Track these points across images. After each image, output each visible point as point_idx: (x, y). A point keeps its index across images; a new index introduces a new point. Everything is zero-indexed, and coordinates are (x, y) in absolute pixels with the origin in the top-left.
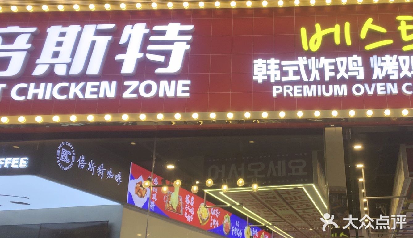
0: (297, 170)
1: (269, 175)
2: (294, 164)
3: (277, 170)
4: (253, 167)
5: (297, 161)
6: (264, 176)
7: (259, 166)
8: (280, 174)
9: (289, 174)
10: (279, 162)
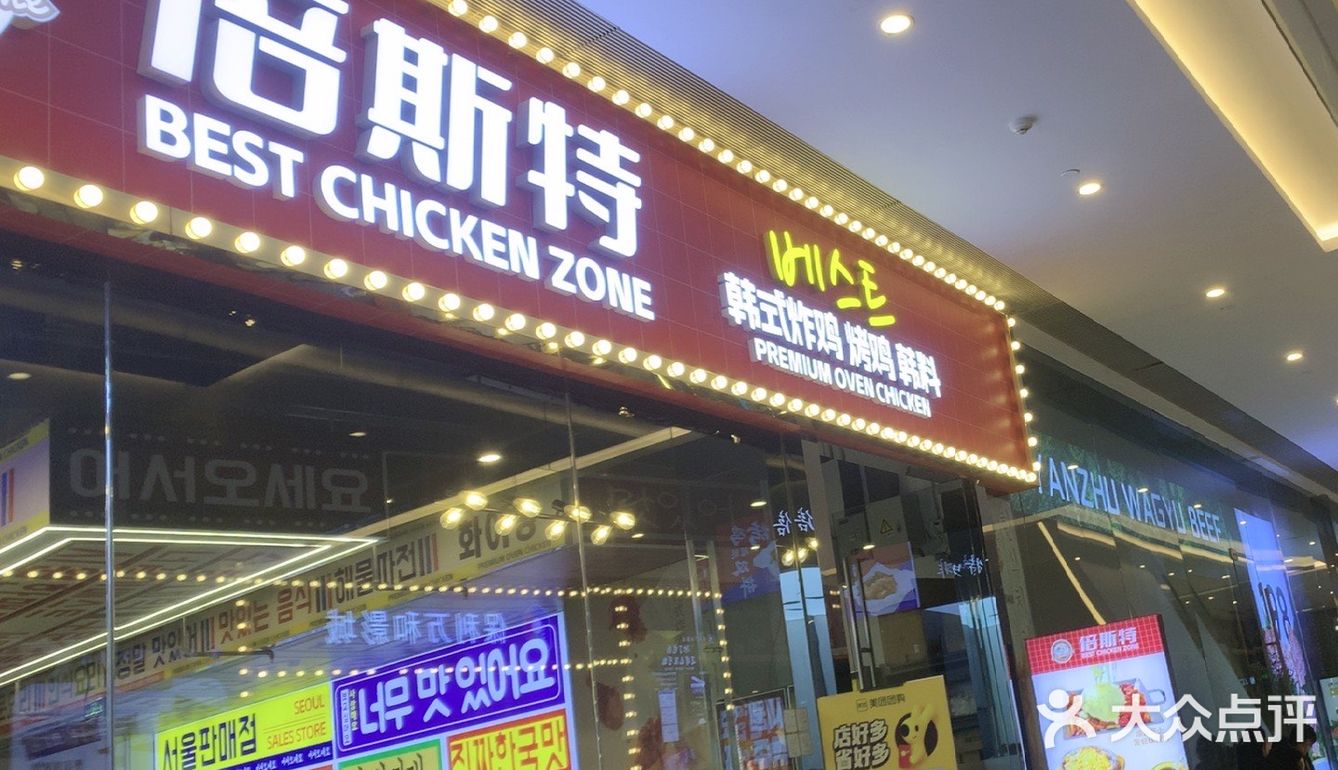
0: (347, 500)
1: (269, 503)
2: (337, 481)
3: (292, 492)
4: (222, 472)
5: (345, 473)
6: (255, 502)
7: (240, 474)
8: (299, 505)
9: (326, 507)
10: (298, 469)
